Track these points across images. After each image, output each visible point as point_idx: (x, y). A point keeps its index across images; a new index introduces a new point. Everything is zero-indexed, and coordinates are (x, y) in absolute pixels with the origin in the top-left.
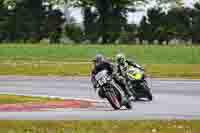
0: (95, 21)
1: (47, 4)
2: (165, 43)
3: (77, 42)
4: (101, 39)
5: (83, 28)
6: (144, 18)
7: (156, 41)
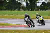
0: (29, 5)
1: (17, 1)
2: (46, 10)
3: (25, 10)
4: (30, 10)
5: (26, 7)
6: (41, 4)
7: (44, 10)
